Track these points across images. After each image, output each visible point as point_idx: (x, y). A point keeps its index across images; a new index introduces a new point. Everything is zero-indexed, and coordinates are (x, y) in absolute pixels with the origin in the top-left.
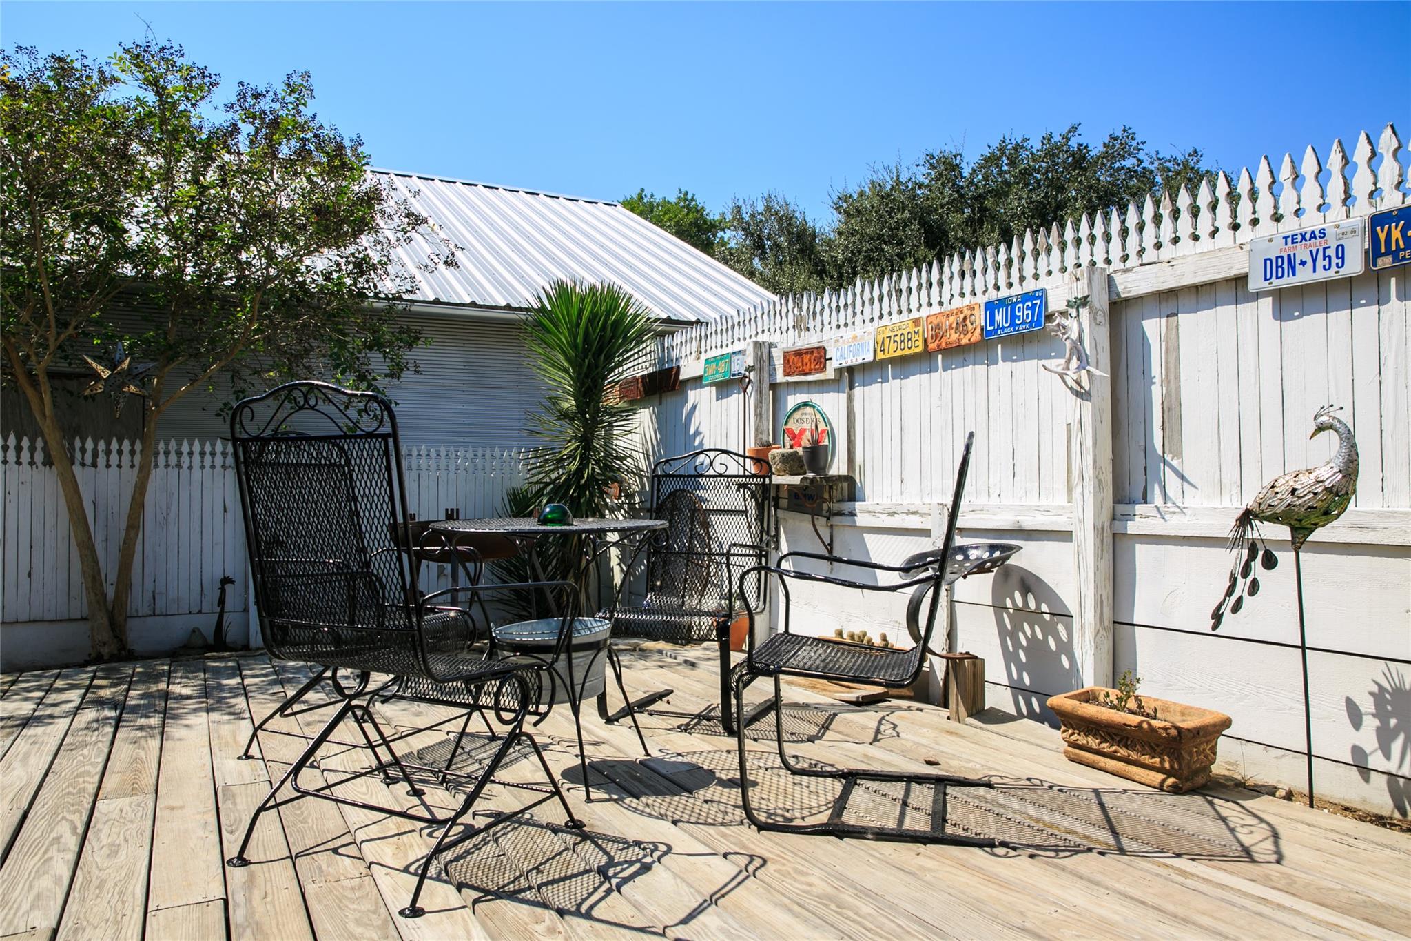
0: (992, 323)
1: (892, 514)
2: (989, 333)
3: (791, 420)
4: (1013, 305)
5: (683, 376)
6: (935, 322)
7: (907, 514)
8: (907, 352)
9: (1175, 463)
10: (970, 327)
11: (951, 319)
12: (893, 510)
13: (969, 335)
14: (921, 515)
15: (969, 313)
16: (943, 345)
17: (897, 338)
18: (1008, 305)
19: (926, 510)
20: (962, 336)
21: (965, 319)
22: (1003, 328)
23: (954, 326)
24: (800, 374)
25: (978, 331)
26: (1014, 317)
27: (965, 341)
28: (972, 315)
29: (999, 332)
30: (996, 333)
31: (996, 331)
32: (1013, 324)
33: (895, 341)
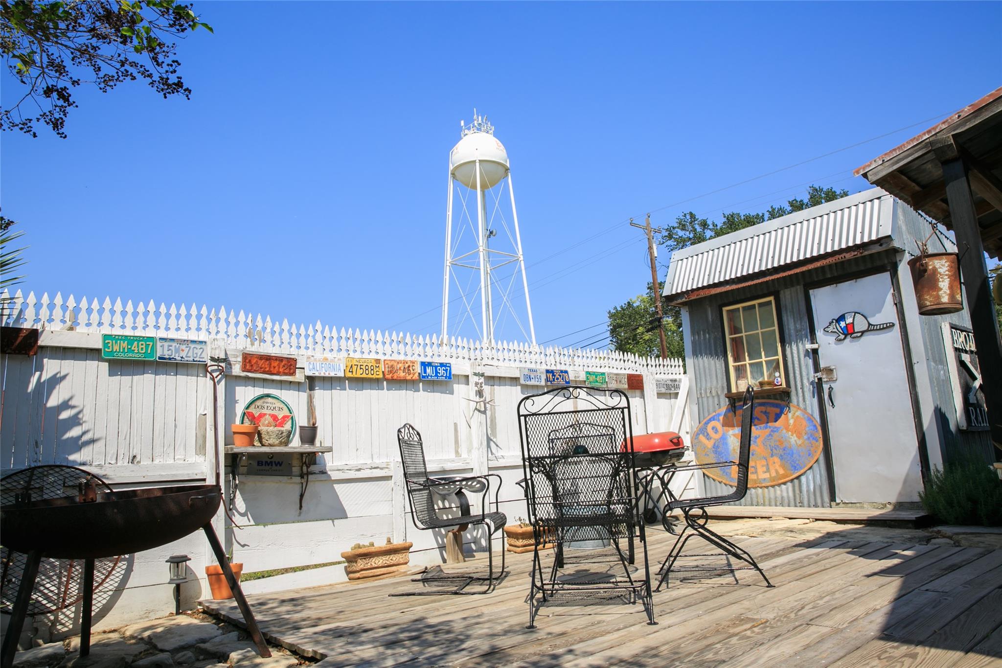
0: (425, 372)
1: (359, 470)
2: (424, 377)
3: (253, 406)
4: (436, 367)
5: (42, 342)
6: (390, 364)
7: (371, 469)
8: (370, 376)
9: (494, 440)
10: (412, 371)
11: (400, 365)
12: (359, 467)
13: (411, 376)
14: (382, 469)
15: (411, 364)
16: (395, 377)
17: (363, 367)
18: (433, 366)
19: (385, 466)
20: (407, 375)
21: (409, 366)
22: (431, 376)
23: (402, 368)
24: (264, 372)
25: (417, 374)
26: (437, 372)
27: (409, 377)
28: (413, 366)
29: (429, 377)
30: (428, 378)
31: (428, 377)
32: (436, 375)
33: (361, 368)
